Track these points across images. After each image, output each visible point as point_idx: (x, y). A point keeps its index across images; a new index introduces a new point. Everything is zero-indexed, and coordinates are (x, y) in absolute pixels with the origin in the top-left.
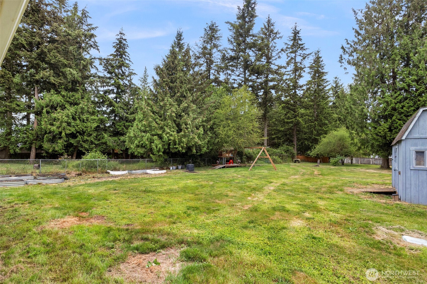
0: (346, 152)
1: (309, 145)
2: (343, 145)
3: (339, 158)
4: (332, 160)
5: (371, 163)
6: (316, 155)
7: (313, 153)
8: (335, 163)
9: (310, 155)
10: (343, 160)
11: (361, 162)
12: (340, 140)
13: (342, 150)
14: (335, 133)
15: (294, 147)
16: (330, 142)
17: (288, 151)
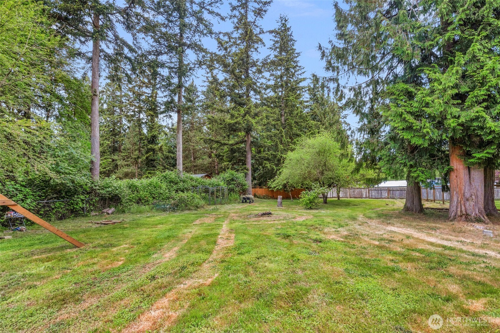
0: (330, 178)
1: (273, 169)
2: (325, 165)
3: (318, 190)
4: (306, 196)
5: (364, 196)
6: (281, 187)
7: (276, 183)
8: (310, 202)
9: (271, 188)
10: (326, 194)
11: (350, 195)
12: (319, 153)
13: (322, 173)
14: (311, 141)
15: (246, 174)
16: (302, 159)
17: (233, 180)
